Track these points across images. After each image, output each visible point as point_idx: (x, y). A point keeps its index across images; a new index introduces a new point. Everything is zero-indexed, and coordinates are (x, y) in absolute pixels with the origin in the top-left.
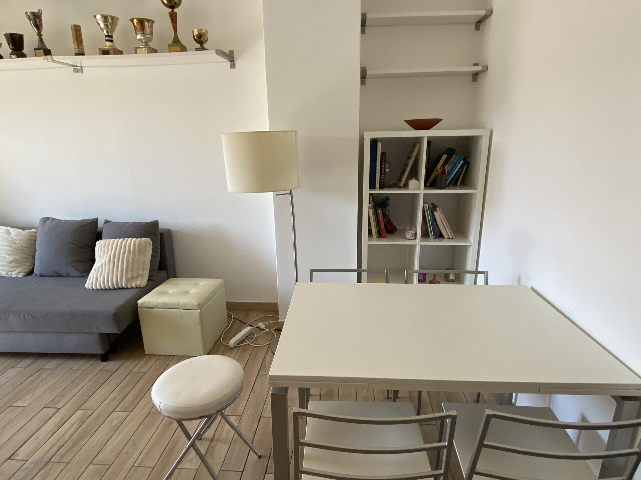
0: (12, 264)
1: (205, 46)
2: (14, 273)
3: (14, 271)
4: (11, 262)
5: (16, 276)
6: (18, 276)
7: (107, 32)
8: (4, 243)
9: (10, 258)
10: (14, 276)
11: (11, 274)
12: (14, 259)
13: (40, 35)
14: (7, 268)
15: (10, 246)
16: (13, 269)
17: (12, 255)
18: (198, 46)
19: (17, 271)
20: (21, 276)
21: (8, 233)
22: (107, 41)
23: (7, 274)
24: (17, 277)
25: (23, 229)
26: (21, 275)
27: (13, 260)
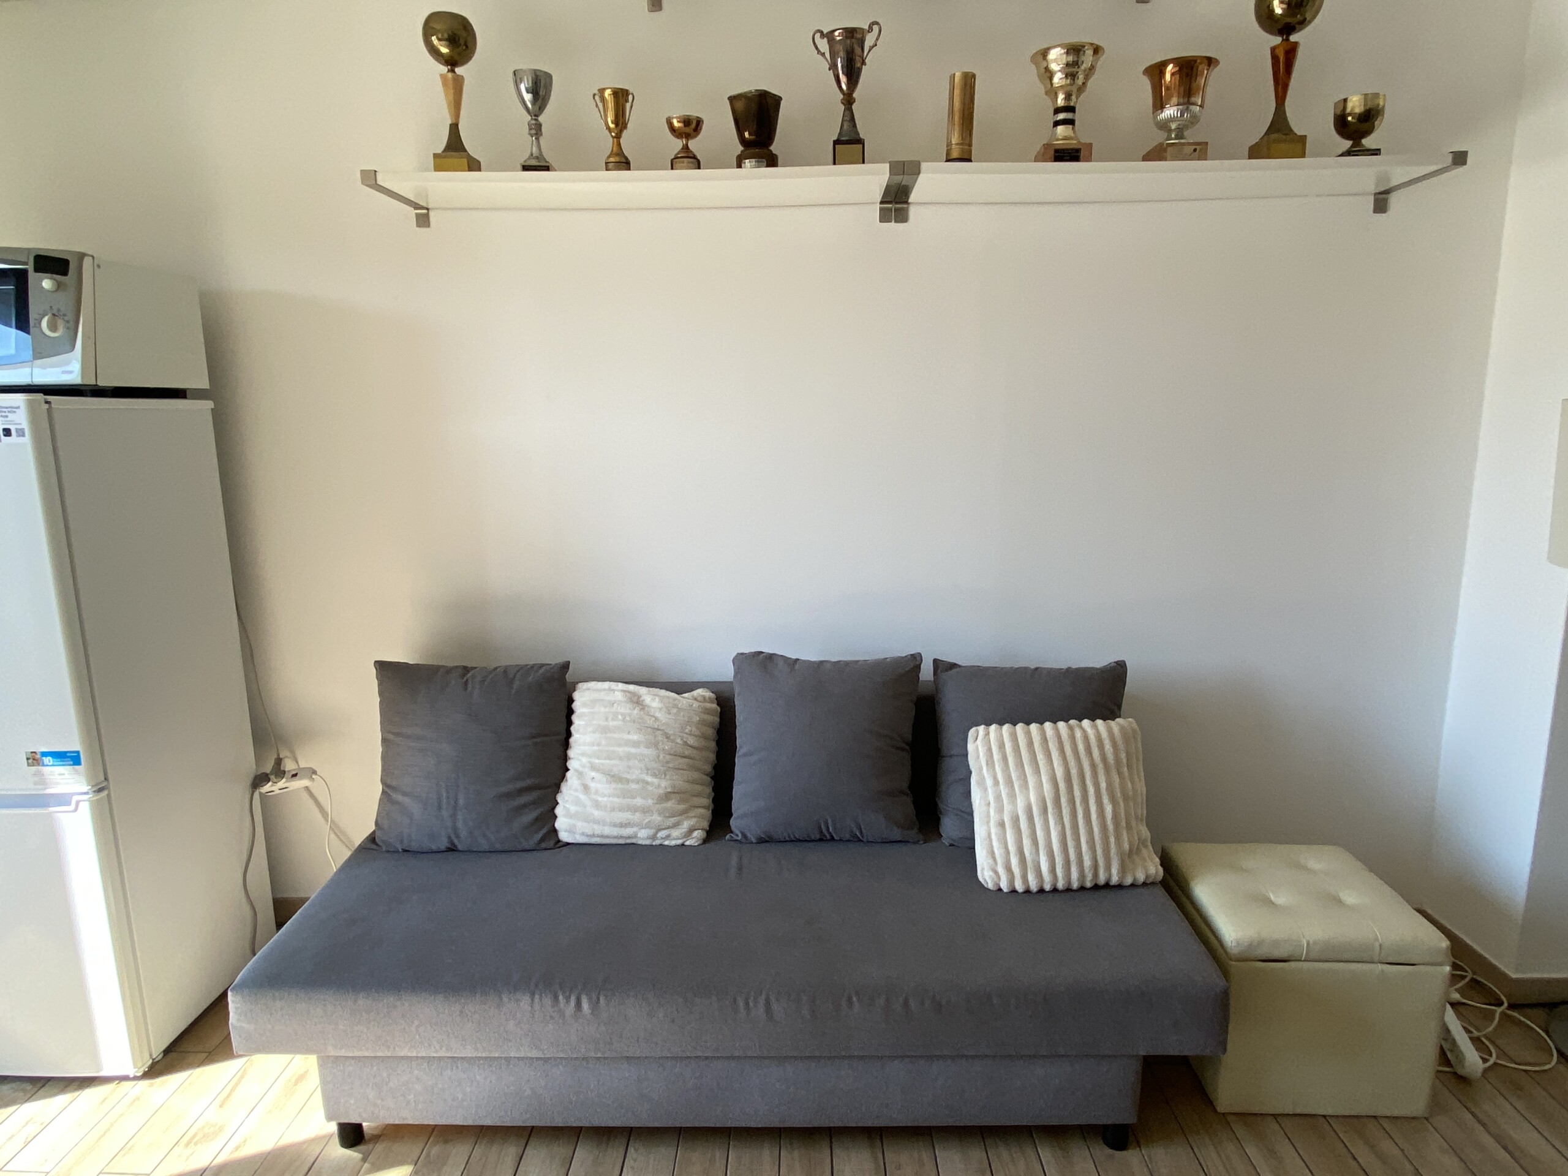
0: (669, 804)
1: (1368, 142)
2: (675, 833)
3: (676, 825)
4: (666, 797)
5: (679, 842)
6: (687, 843)
7: (1068, 97)
8: (635, 737)
9: (664, 784)
10: (673, 843)
11: (668, 837)
12: (674, 787)
13: (848, 101)
14: (657, 818)
15: (655, 745)
16: (673, 820)
17: (665, 775)
18: (1347, 144)
19: (686, 825)
20: (696, 844)
21: (637, 701)
22: (1057, 124)
23: (654, 837)
24: (683, 845)
25: (680, 688)
26: (694, 840)
27: (669, 790)
